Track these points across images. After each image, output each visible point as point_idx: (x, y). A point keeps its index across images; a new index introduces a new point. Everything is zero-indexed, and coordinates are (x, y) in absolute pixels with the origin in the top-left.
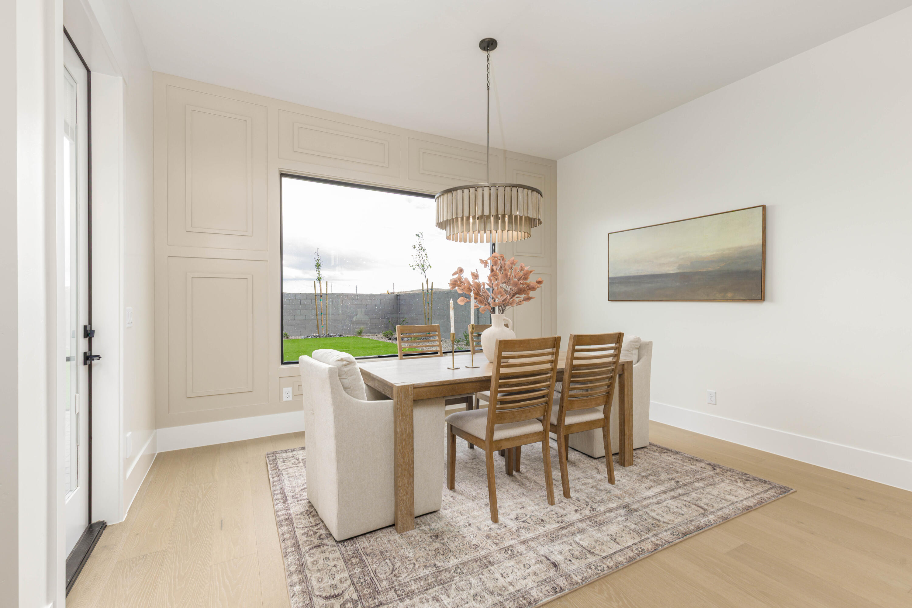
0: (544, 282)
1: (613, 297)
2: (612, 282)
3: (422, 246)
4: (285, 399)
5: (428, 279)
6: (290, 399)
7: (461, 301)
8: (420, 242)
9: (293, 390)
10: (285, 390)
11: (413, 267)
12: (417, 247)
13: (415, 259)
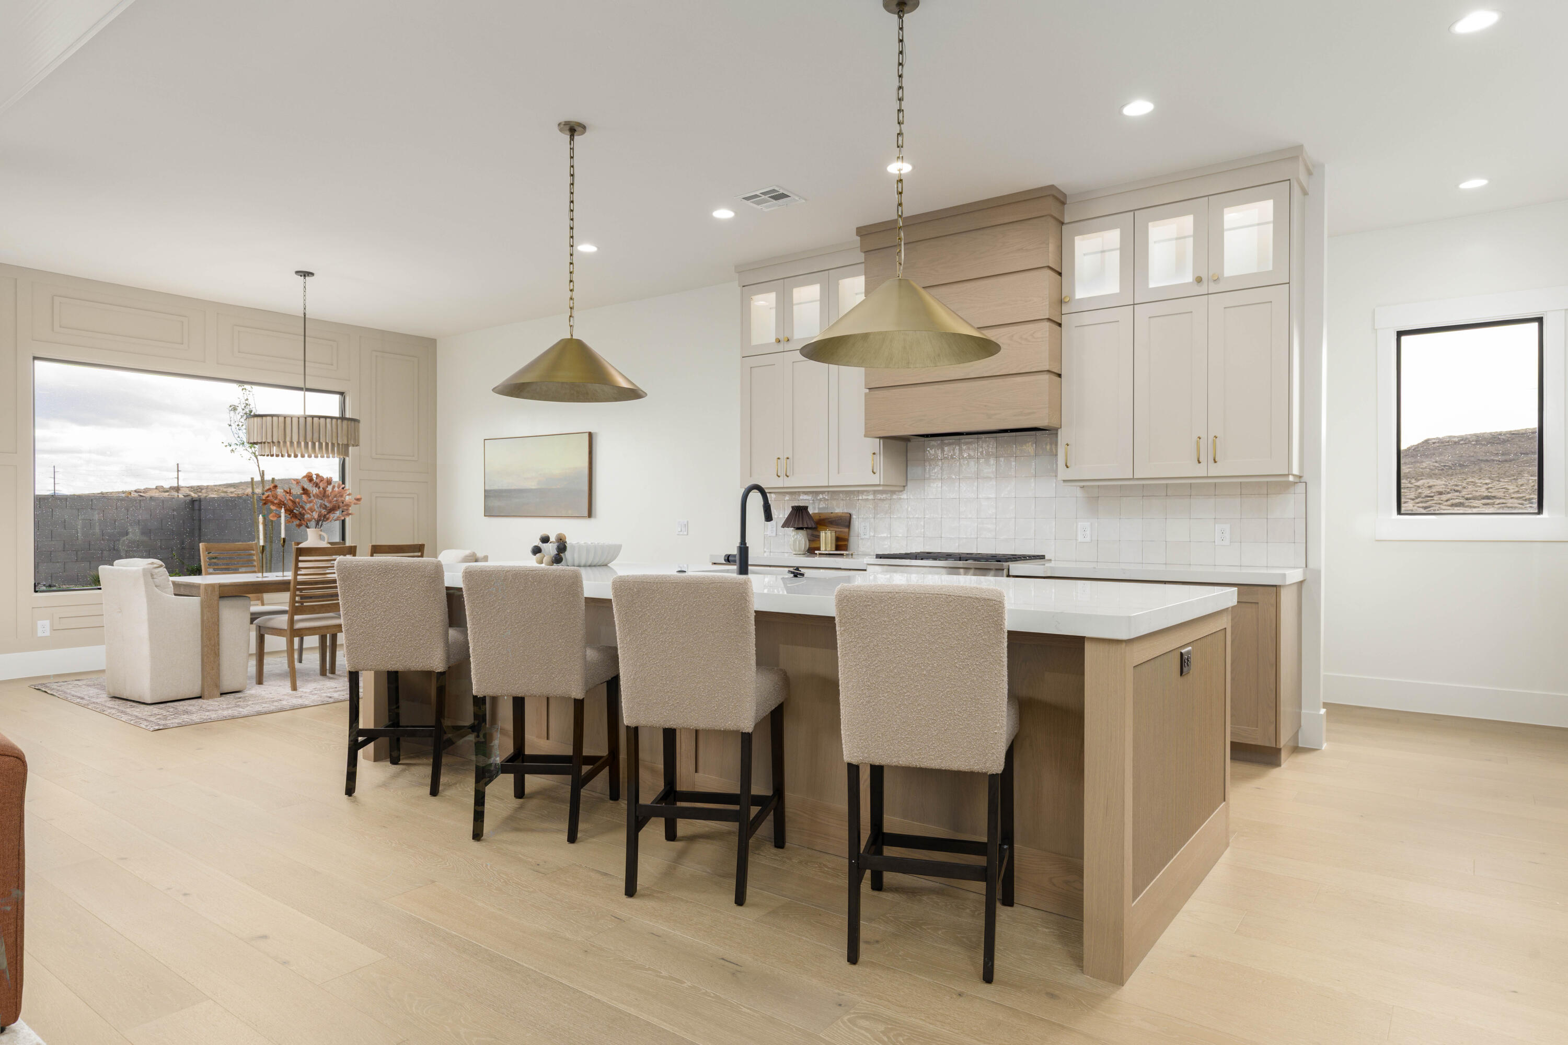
0: (362, 500)
1: (489, 512)
2: (488, 494)
3: (251, 407)
4: (40, 634)
5: (263, 471)
6: (48, 634)
7: (273, 517)
8: (247, 400)
9: (52, 625)
10: (40, 623)
11: (231, 448)
12: (239, 409)
13: (235, 432)
